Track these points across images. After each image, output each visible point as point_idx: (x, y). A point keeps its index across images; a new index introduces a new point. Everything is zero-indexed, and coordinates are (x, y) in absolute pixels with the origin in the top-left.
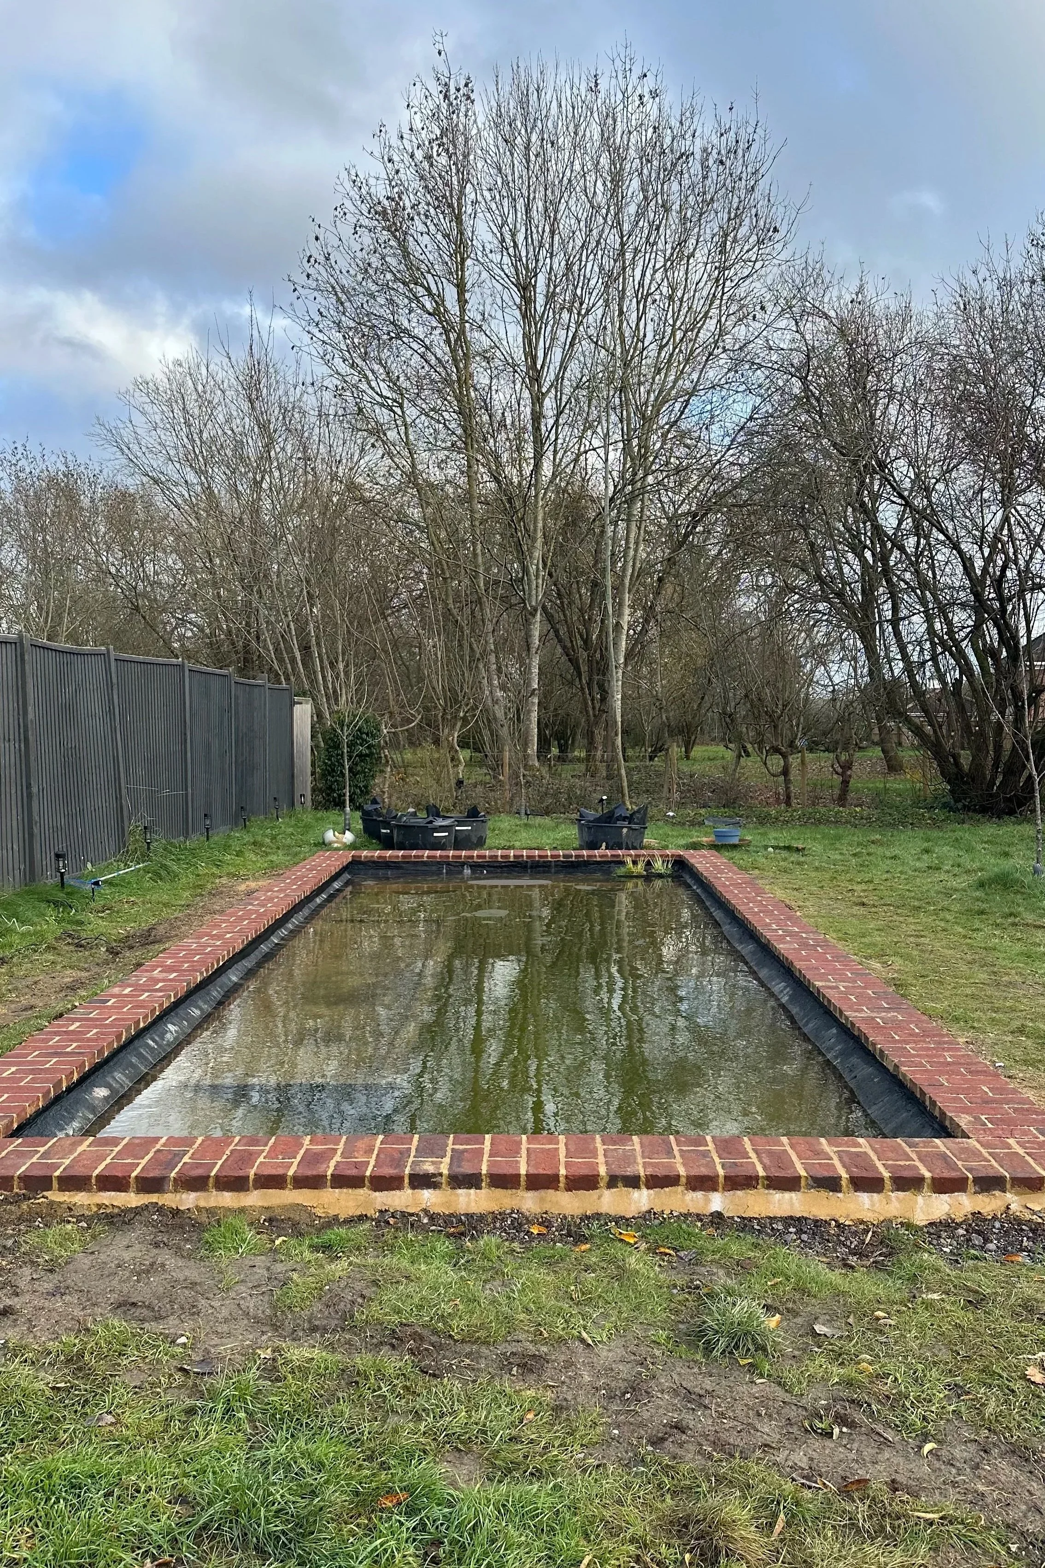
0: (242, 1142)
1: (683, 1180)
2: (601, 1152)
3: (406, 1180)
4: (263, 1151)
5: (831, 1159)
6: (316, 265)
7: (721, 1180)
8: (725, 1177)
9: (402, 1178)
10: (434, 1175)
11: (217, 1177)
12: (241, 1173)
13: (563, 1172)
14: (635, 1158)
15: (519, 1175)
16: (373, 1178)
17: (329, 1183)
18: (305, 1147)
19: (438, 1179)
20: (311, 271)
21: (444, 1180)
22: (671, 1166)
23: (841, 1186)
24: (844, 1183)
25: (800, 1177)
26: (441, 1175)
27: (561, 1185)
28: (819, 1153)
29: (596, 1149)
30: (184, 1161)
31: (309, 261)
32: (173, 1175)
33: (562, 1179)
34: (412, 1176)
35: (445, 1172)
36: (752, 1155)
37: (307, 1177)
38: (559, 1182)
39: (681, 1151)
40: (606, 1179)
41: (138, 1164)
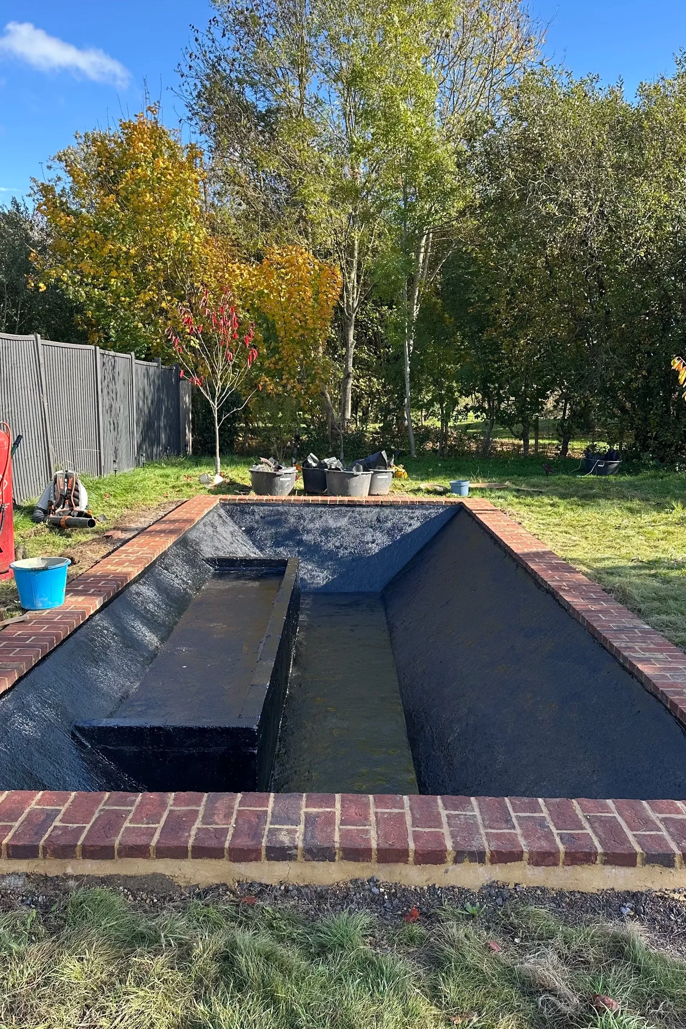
0: (111, 801)
1: (526, 856)
2: (444, 820)
3: (264, 852)
4: (129, 811)
5: (659, 830)
6: (196, 60)
7: (562, 856)
8: (566, 853)
9: (258, 851)
10: (290, 848)
11: (83, 846)
12: (106, 843)
13: (412, 846)
14: (478, 828)
15: (370, 850)
16: (231, 850)
17: (190, 854)
18: (169, 808)
19: (294, 851)
20: (192, 64)
21: (299, 852)
22: (512, 839)
23: (674, 861)
24: (677, 859)
25: (636, 854)
26: (296, 848)
27: (411, 859)
28: (648, 823)
29: (439, 814)
30: (54, 824)
31: (190, 57)
32: (42, 842)
33: (411, 854)
34: (269, 849)
35: (300, 844)
36: (587, 825)
37: (169, 847)
38: (408, 856)
39: (518, 818)
40: (454, 854)
41: (11, 827)
